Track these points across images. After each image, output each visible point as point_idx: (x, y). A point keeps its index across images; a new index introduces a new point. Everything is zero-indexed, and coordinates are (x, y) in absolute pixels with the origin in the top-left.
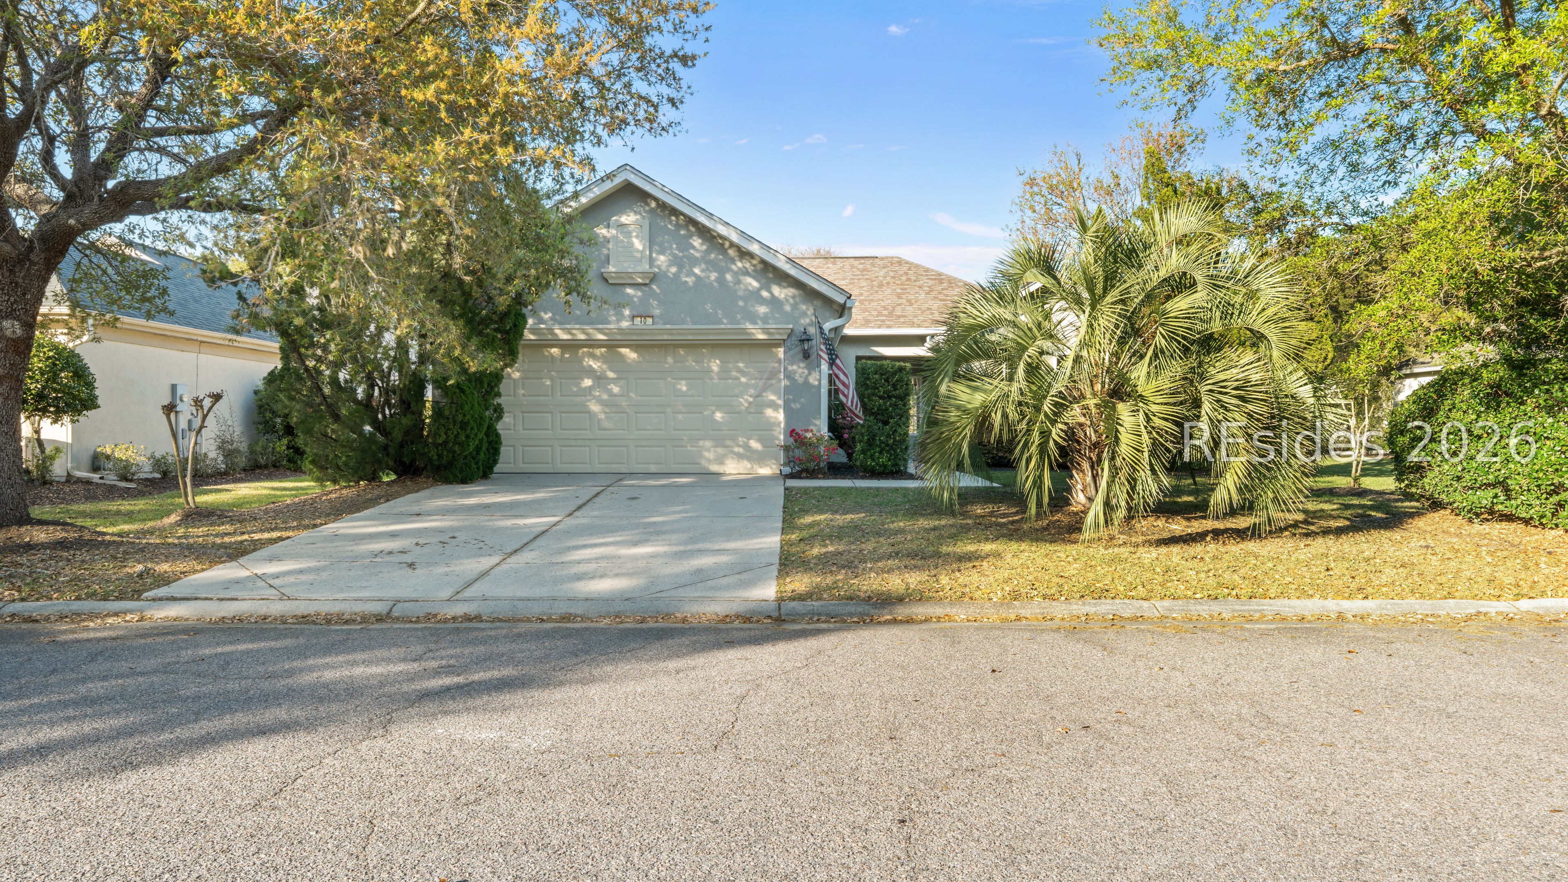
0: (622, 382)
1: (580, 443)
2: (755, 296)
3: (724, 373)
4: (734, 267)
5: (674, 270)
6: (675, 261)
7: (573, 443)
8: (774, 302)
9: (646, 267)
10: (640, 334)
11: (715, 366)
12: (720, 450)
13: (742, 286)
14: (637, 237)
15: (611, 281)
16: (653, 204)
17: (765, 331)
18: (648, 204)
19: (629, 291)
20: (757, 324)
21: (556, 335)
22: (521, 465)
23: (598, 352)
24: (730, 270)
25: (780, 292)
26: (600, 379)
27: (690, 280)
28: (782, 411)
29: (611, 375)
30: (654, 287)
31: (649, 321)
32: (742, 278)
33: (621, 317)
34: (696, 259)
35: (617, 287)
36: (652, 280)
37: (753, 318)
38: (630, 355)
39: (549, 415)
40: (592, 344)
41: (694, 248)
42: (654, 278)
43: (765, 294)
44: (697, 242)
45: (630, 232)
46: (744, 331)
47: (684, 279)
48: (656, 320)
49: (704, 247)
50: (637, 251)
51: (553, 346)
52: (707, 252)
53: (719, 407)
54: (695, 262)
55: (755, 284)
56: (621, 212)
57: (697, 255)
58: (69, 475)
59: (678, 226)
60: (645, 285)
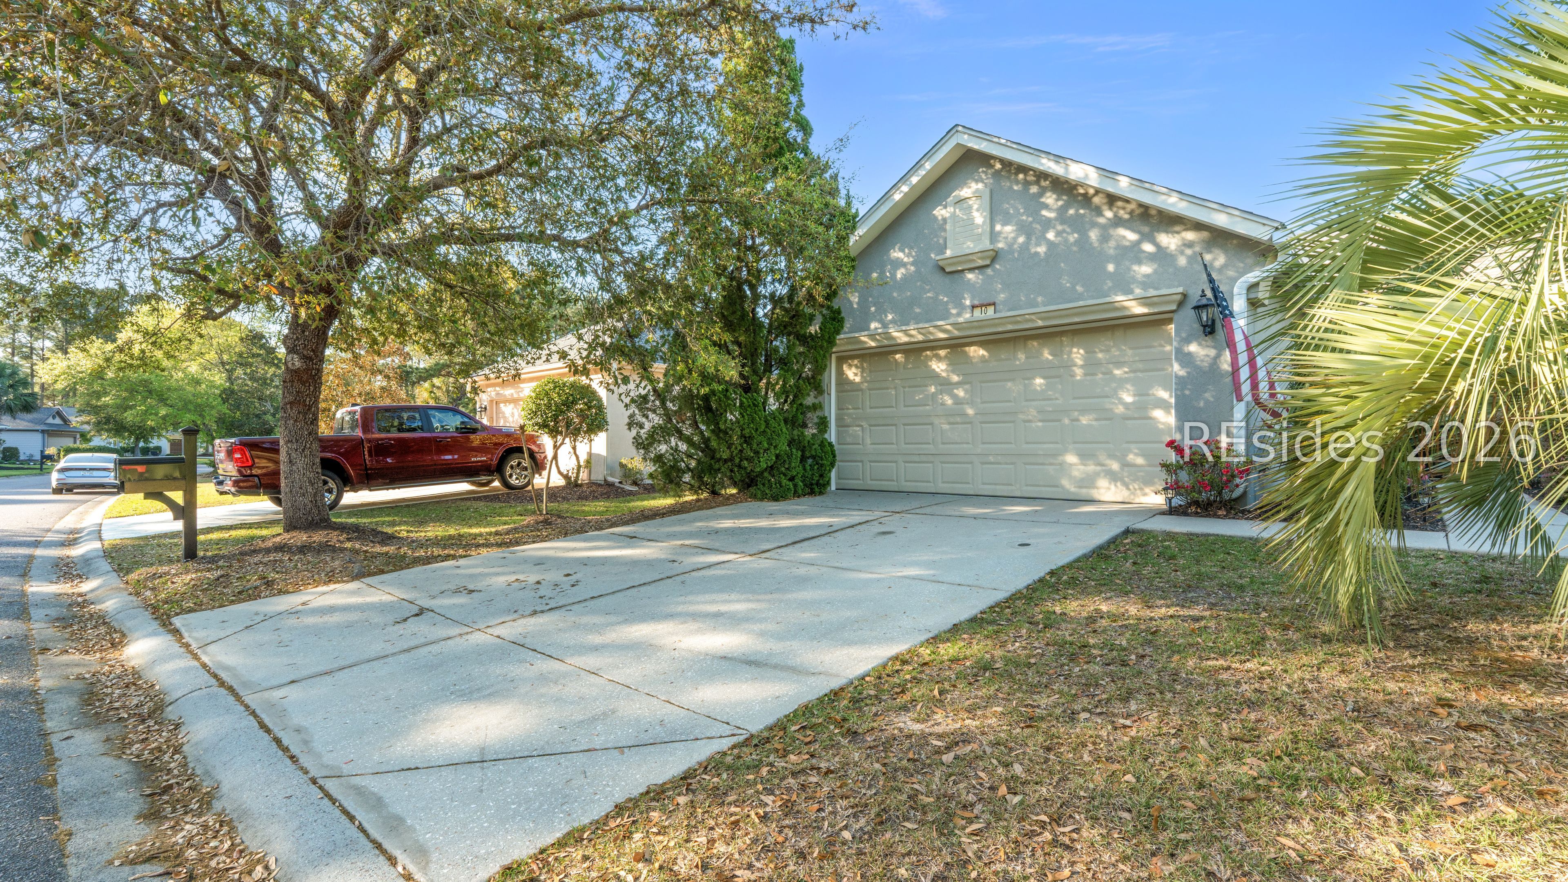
0: (967, 387)
1: (924, 458)
2: (1133, 253)
3: (1091, 365)
4: (1101, 220)
5: (1021, 240)
6: (1023, 228)
7: (916, 458)
8: (1162, 256)
9: (986, 244)
10: (980, 327)
11: (1078, 355)
12: (1091, 468)
13: (1112, 244)
14: (978, 210)
15: (948, 270)
16: (998, 166)
17: (1143, 300)
18: (992, 166)
19: (970, 276)
20: (1131, 292)
21: (893, 338)
22: (870, 482)
23: (942, 353)
24: (1094, 225)
25: (1169, 241)
26: (945, 385)
27: (1042, 250)
28: (1173, 411)
29: (955, 378)
30: (998, 267)
31: (991, 310)
32: (1112, 232)
33: (962, 308)
34: (1049, 220)
35: (956, 276)
36: (994, 259)
37: (1124, 284)
38: (976, 352)
39: (894, 428)
40: (932, 345)
41: (1046, 207)
42: (995, 256)
43: (1148, 247)
44: (1050, 199)
45: (970, 207)
46: (1111, 306)
47: (1033, 250)
48: (1000, 307)
49: (1060, 203)
50: (978, 226)
51: (896, 352)
52: (1062, 211)
53: (1084, 411)
54: (1047, 224)
55: (1131, 236)
56: (963, 184)
57: (1052, 215)
58: (605, 480)
59: (1027, 184)
60: (987, 266)
